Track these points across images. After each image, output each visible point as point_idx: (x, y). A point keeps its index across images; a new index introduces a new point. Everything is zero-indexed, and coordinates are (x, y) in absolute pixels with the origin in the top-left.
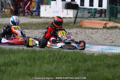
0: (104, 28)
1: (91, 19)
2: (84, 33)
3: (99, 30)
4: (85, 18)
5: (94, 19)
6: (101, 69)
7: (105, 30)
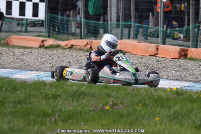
0: (40, 47)
1: (22, 33)
2: (11, 54)
3: (34, 50)
4: (13, 32)
5: (26, 34)
6: (36, 101)
7: (42, 50)
